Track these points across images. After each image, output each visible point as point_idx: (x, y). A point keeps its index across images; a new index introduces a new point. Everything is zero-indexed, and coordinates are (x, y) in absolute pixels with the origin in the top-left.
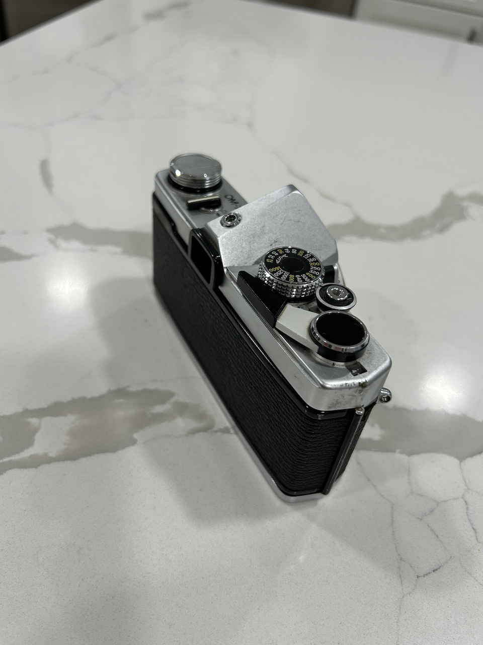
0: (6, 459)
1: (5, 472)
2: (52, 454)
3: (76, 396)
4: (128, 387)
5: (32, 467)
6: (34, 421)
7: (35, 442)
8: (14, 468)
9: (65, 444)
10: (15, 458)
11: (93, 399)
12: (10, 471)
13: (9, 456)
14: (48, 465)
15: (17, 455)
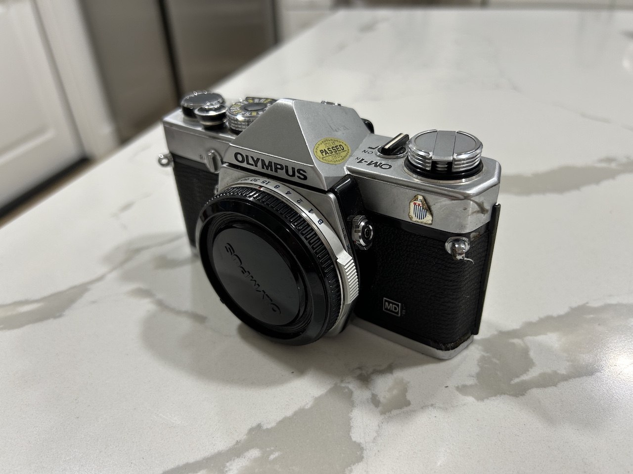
0: (516, 380)
1: (525, 392)
2: (563, 371)
3: (542, 316)
4: (587, 303)
5: (551, 386)
6: (516, 341)
7: (534, 361)
8: (532, 388)
9: (568, 361)
10: (525, 377)
11: (560, 317)
12: (529, 390)
13: (518, 377)
14: (565, 383)
15: (525, 375)
